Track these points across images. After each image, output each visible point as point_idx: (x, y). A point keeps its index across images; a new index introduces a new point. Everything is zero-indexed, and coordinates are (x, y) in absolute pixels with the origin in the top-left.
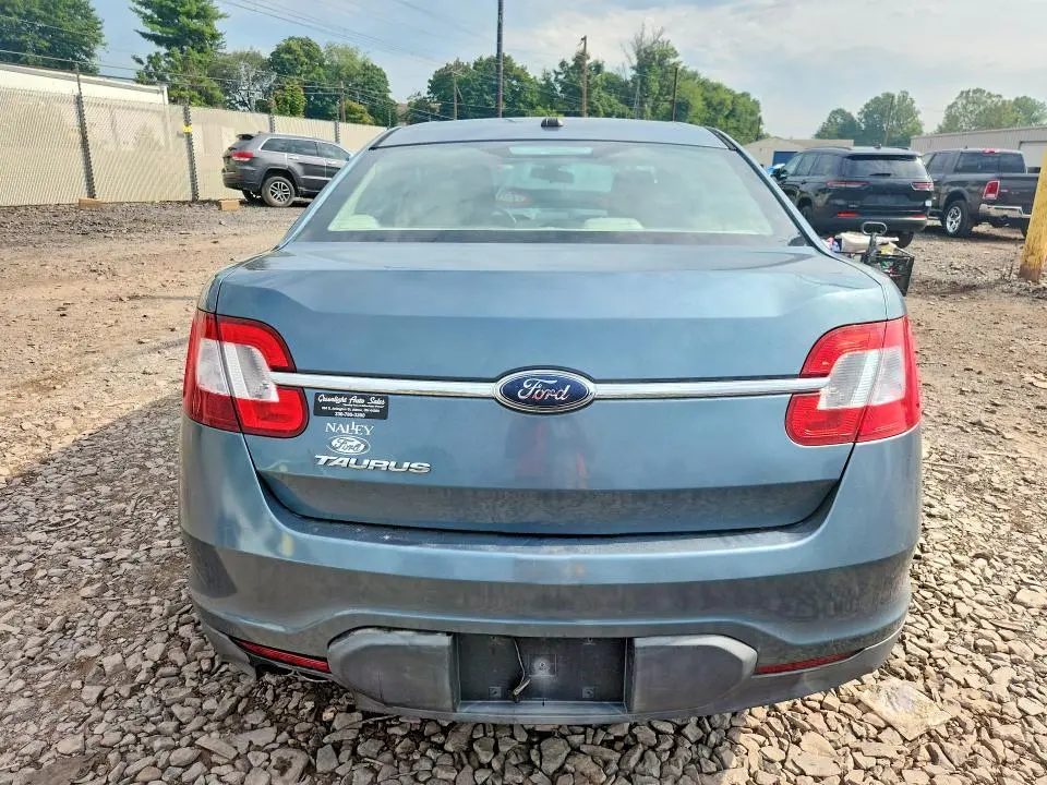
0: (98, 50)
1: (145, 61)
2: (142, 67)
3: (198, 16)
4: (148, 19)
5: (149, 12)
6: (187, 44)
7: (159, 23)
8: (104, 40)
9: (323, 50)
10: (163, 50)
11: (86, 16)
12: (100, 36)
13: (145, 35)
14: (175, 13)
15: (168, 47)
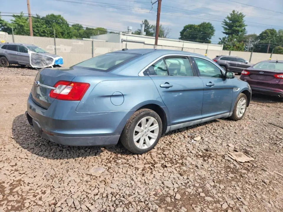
0: (212, 37)
1: (222, 39)
2: (220, 40)
3: (239, 26)
4: (225, 29)
5: (226, 27)
6: (234, 34)
7: (228, 29)
8: (214, 35)
9: (277, 32)
10: (227, 36)
11: (212, 30)
12: (214, 34)
13: (224, 33)
14: (233, 26)
15: (229, 35)
